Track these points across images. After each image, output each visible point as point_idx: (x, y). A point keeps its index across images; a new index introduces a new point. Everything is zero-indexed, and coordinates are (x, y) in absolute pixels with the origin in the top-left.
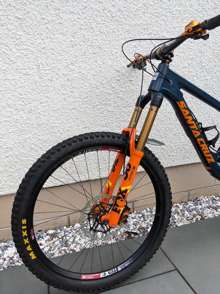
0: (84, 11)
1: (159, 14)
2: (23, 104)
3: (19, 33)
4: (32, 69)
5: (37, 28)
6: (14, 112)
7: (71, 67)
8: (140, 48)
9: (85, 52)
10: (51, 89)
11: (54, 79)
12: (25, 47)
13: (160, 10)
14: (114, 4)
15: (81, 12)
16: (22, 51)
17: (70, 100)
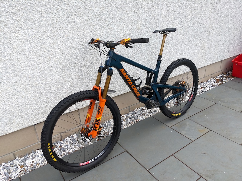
0: (58, 11)
1: (103, 7)
2: (25, 73)
3: (17, 29)
4: (28, 50)
5: (29, 25)
6: (20, 79)
7: (53, 46)
8: (94, 29)
9: (61, 36)
10: (42, 61)
11: (43, 55)
12: (22, 37)
13: (104, 5)
14: (76, 5)
15: (56, 11)
16: (20, 40)
17: (54, 66)
